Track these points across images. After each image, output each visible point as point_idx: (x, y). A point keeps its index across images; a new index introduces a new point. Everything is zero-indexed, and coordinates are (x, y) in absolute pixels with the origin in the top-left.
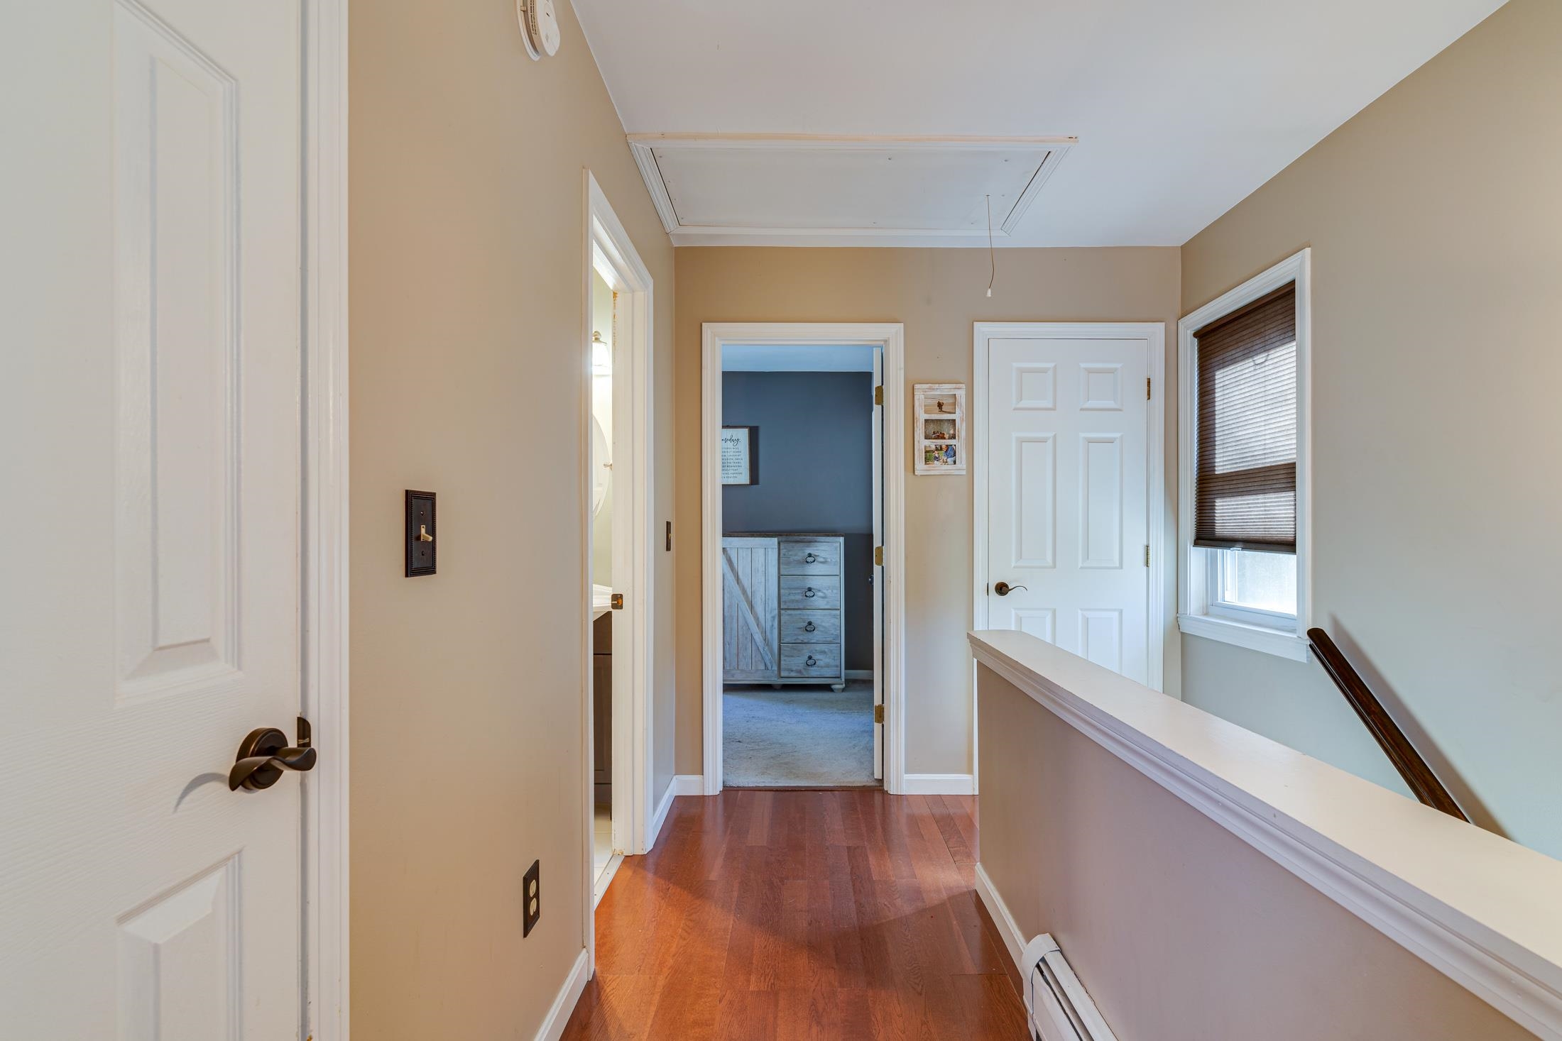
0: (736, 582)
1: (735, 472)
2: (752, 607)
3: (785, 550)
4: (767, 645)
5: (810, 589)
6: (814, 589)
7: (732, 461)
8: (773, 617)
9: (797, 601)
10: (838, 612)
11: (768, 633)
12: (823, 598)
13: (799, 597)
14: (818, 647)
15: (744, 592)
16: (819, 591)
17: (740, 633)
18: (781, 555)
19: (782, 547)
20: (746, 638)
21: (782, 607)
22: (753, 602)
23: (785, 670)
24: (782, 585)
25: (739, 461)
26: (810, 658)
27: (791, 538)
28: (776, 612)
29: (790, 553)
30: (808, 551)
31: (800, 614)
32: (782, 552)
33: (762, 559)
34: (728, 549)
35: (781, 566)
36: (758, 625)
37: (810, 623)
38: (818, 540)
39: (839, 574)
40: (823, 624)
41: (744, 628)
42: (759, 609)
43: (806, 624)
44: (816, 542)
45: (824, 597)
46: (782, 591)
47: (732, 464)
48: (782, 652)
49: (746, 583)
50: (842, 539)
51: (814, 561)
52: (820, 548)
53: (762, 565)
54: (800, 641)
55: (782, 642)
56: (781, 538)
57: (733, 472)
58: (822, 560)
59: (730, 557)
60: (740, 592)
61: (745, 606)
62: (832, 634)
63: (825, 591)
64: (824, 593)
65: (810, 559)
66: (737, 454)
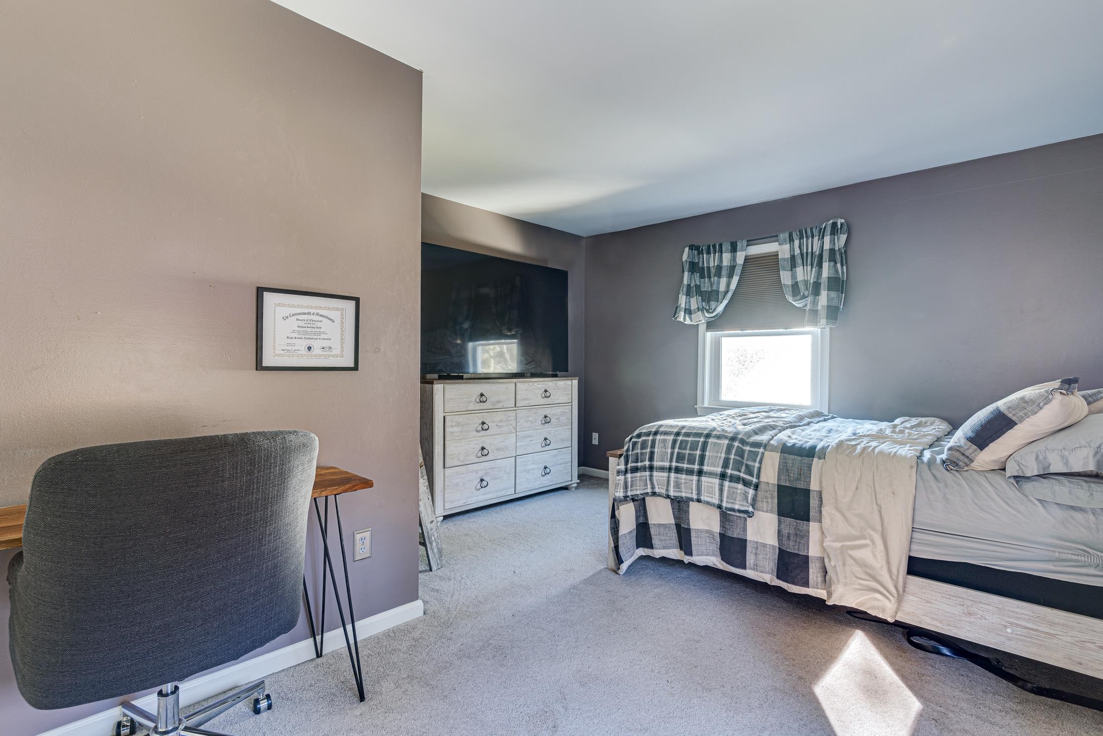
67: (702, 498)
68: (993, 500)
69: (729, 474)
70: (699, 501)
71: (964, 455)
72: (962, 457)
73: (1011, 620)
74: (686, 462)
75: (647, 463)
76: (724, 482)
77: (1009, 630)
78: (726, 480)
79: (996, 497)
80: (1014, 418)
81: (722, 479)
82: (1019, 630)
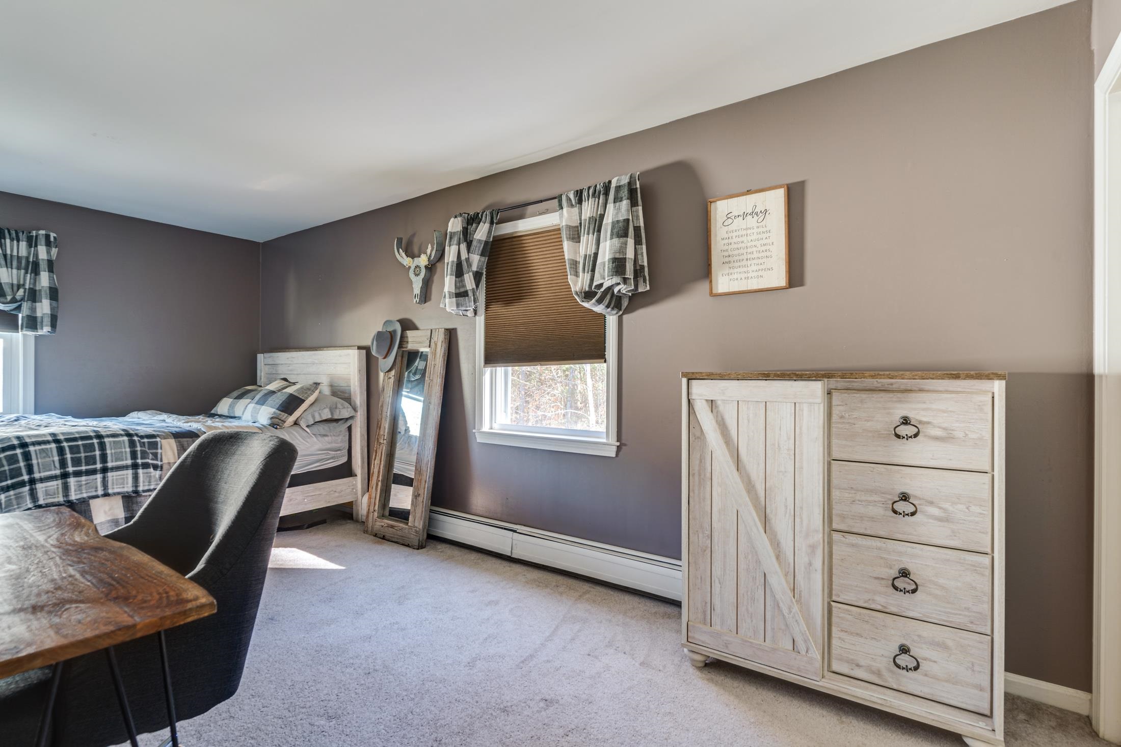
0: (734, 468)
1: (761, 267)
2: (766, 521)
3: (841, 408)
4: (798, 602)
5: (905, 497)
6: (915, 497)
7: (754, 249)
8: (813, 548)
9: (872, 519)
10: (986, 560)
11: (799, 577)
12: (940, 519)
13: (880, 511)
14: (927, 631)
15: (750, 487)
16: (931, 503)
17: (742, 566)
18: (835, 418)
19: (835, 401)
20: (754, 579)
21: (835, 526)
22: (768, 511)
23: (841, 659)
24: (834, 481)
25: (767, 247)
26: (904, 650)
27: (857, 383)
28: (818, 538)
29: (856, 414)
30: (901, 411)
31: (880, 549)
32: (836, 411)
33: (788, 423)
34: (719, 403)
35: (834, 441)
36: (778, 557)
37: (904, 573)
38: (927, 388)
39: (987, 468)
40: (941, 581)
41: (750, 557)
42: (781, 524)
43: (894, 573)
44: (921, 390)
45: (946, 519)
46: (835, 493)
47: (755, 255)
48: (834, 620)
49: (756, 473)
50: (998, 387)
51: (916, 435)
52: (934, 406)
53: (789, 439)
54: (879, 608)
55: (834, 598)
56: (833, 383)
57: (755, 268)
58: (938, 432)
59: (723, 419)
60: (741, 487)
61: (751, 517)
62: (967, 609)
63: (947, 506)
64: (945, 510)
65: (904, 430)
66: (764, 236)
67: (110, 491)
68: (298, 439)
69: (140, 463)
70: (106, 495)
71: (280, 420)
72: (280, 421)
73: (306, 495)
74: (83, 464)
75: (26, 477)
76: (138, 470)
77: (306, 500)
78: (139, 469)
79: (299, 438)
80: (303, 398)
81: (135, 469)
82: (310, 498)
